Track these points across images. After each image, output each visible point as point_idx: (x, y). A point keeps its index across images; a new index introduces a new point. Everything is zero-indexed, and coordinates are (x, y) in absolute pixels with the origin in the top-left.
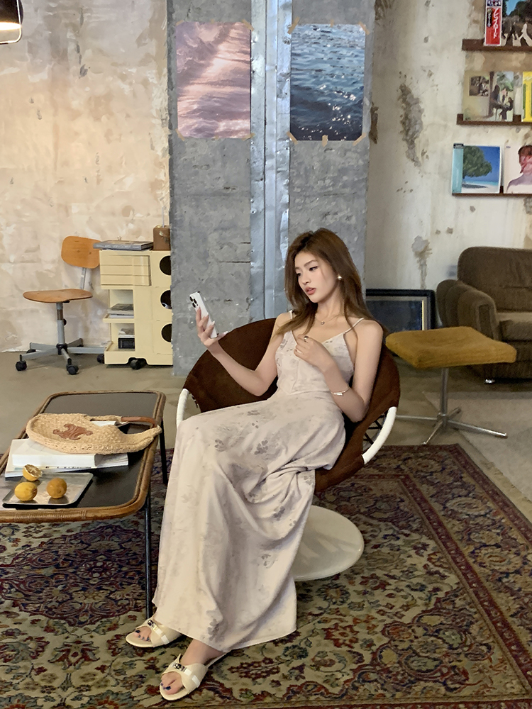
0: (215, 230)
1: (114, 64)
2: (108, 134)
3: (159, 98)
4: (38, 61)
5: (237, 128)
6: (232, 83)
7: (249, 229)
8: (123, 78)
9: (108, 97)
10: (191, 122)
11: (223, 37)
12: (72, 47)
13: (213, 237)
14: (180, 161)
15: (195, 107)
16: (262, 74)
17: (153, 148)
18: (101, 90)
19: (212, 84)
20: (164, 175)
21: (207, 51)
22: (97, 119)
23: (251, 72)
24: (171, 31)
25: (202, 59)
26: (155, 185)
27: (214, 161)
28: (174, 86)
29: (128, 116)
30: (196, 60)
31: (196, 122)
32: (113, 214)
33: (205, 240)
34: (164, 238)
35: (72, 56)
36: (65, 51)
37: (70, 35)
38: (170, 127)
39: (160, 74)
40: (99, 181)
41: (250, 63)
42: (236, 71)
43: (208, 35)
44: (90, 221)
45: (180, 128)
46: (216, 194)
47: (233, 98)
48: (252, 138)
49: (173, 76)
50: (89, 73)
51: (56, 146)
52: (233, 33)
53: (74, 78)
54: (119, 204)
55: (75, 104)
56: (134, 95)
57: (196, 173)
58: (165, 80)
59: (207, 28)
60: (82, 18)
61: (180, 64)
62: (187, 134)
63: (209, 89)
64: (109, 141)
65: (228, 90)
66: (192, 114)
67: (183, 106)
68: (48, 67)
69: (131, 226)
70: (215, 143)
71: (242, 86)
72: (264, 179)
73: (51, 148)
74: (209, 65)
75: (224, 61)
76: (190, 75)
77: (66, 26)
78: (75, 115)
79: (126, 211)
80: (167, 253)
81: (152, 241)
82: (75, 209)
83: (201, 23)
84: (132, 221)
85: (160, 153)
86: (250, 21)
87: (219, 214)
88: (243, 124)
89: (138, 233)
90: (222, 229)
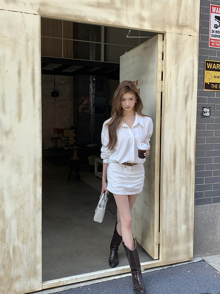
1: (64, 100)
2: (62, 111)
3: (70, 106)
5: (87, 111)
7: (89, 126)
11: (85, 99)
13: (84, 128)
15: (81, 108)
17: (69, 114)
18: (61, 104)
21: (83, 101)
22: (61, 109)
26: (69, 119)
27: (84, 116)
29: (65, 108)
31: (81, 111)
39: (70, 102)
40: (60, 119)
41: (89, 102)
42: (87, 103)
43: (83, 99)
44: (58, 126)
46: (84, 121)
48: (89, 113)
50: (60, 102)
52: (87, 98)
53: (57, 103)
54: (63, 123)
55: (57, 106)
57: (82, 118)
59: (83, 97)
61: (79, 102)
63: (83, 106)
65: (86, 106)
68: (53, 100)
69: (65, 126)
70: (84, 114)
71: (88, 106)
73: (53, 113)
74: (83, 102)
75: (85, 102)
76: (81, 104)
78: (57, 108)
79: (65, 124)
80: (75, 130)
82: (56, 124)
86: (89, 97)
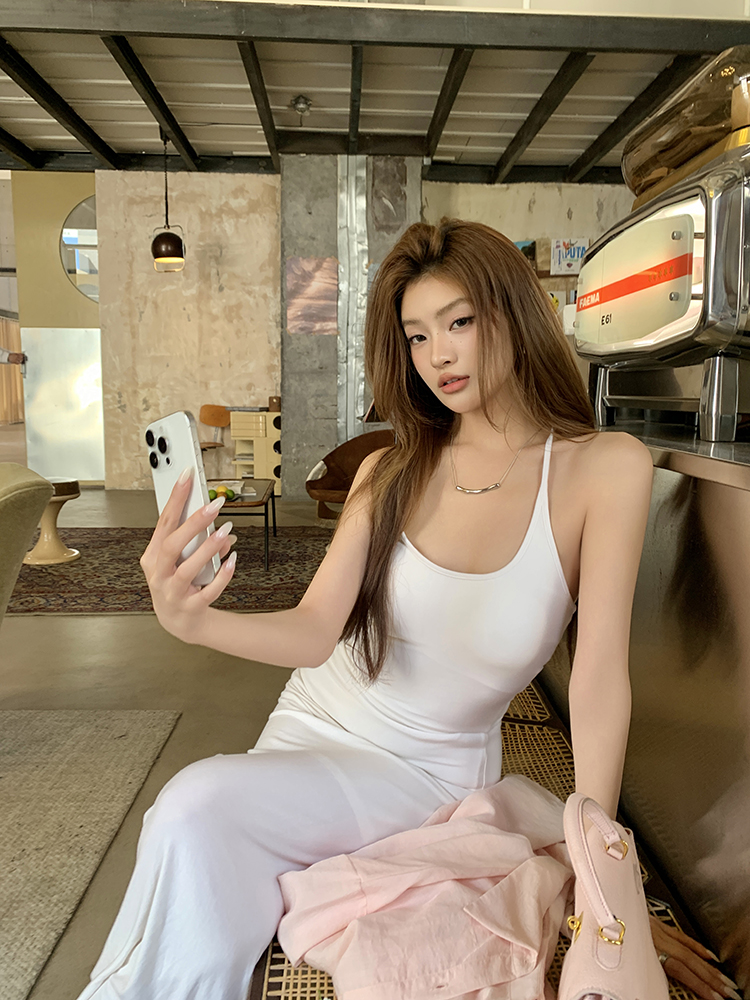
0: (313, 396)
1: (244, 284)
2: (238, 332)
3: (274, 308)
4: (190, 281)
5: (328, 328)
6: (326, 298)
7: (336, 396)
8: (249, 293)
9: (239, 306)
10: (296, 323)
11: (318, 267)
12: (214, 271)
13: (311, 402)
14: (288, 349)
15: (299, 313)
16: (347, 293)
17: (269, 342)
18: (233, 302)
19: (311, 298)
20: (277, 362)
21: (307, 277)
22: (231, 321)
23: (338, 292)
24: (283, 263)
25: (304, 281)
26: (271, 368)
27: (312, 349)
28: (285, 299)
29: (252, 319)
30: (300, 282)
31: (300, 323)
32: (240, 389)
33: (305, 403)
34: (277, 404)
35: (214, 278)
36: (210, 274)
37: (213, 263)
38: (282, 327)
39: (275, 291)
40: (230, 365)
41: (338, 285)
42: (327, 290)
43: (308, 266)
44: (223, 394)
45: (289, 327)
46: (313, 372)
47: (325, 308)
48: (338, 334)
49: (284, 292)
50: (226, 290)
51: (200, 341)
52: (325, 265)
53: (214, 292)
54: (245, 382)
55: (215, 311)
56: (257, 305)
57: (300, 358)
58: (279, 295)
59: (308, 261)
60: (221, 253)
61: (289, 285)
62: (293, 331)
63: (309, 302)
64: (238, 337)
66: (297, 318)
67: (290, 313)
68: (197, 285)
69: (253, 398)
70: (313, 338)
71: (332, 300)
72: (346, 362)
73: (196, 341)
74: (309, 286)
75: (318, 283)
76: (296, 292)
77: (210, 257)
78: (214, 318)
79: (250, 386)
80: (278, 414)
81: (268, 406)
82: (212, 385)
83: (304, 258)
84: (253, 394)
85: (274, 346)
86: (337, 258)
87: (314, 386)
88: (331, 325)
89: (258, 402)
90: (319, 396)
